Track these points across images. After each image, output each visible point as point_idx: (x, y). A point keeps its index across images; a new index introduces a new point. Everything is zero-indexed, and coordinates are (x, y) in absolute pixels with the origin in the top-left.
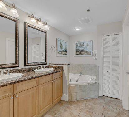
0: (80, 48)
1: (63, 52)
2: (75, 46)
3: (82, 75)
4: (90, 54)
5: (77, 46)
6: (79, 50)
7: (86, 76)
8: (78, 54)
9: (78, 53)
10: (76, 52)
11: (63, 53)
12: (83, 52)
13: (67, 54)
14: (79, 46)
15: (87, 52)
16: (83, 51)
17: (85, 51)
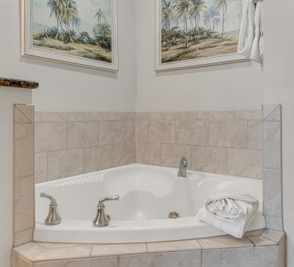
0: (184, 25)
1: (79, 41)
2: (159, 17)
3: (193, 175)
4: (235, 50)
5: (166, 17)
6: (178, 36)
7: (211, 177)
8: (171, 60)
9: (172, 52)
10: (165, 48)
11: (81, 48)
12: (195, 41)
13: (115, 59)
14: (175, 12)
15: (219, 39)
16: (197, 36)
17: (209, 35)
